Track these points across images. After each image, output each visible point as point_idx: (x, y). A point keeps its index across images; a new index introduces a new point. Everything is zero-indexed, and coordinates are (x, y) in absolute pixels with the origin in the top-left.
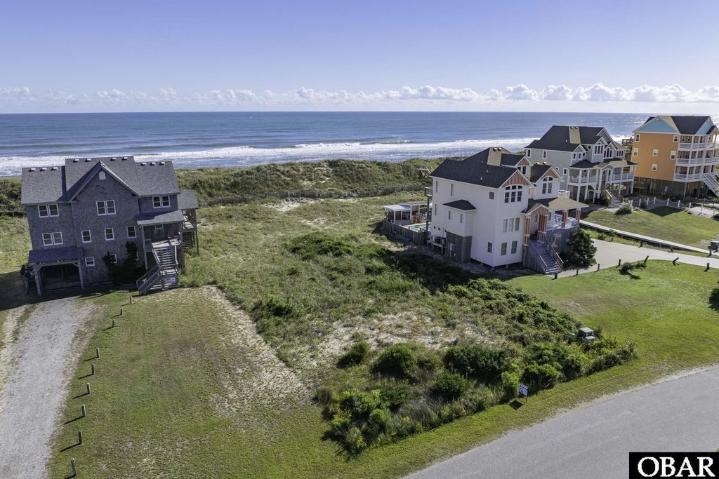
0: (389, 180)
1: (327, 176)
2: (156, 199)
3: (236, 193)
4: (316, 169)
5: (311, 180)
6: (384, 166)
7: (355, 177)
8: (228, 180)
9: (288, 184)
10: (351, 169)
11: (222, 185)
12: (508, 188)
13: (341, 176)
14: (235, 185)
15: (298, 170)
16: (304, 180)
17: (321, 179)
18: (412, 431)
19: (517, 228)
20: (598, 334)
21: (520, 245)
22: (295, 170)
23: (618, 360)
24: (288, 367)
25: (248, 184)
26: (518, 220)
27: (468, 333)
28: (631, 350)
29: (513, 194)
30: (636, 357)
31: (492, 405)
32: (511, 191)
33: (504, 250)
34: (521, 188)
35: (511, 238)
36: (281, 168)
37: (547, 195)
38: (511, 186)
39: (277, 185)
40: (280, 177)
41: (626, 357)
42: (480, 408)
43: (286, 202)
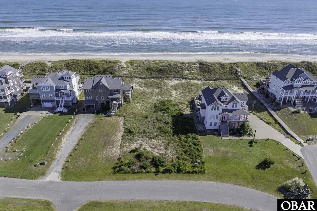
0: (221, 74)
1: (196, 69)
2: (115, 90)
3: (160, 74)
4: (193, 65)
5: (188, 71)
6: (222, 66)
7: (207, 71)
8: (159, 68)
9: (179, 72)
10: (207, 67)
11: (156, 70)
12: (213, 106)
13: (202, 70)
14: (160, 70)
15: (185, 66)
16: (186, 70)
17: (193, 71)
18: (129, 173)
19: (217, 118)
20: (203, 163)
21: (218, 124)
22: (184, 66)
23: (197, 172)
24: (120, 148)
25: (165, 70)
26: (217, 116)
27: (168, 152)
28: (204, 171)
29: (215, 108)
30: (204, 173)
31: (152, 173)
32: (214, 107)
33: (211, 124)
34: (219, 106)
35: (214, 121)
36: (179, 65)
37: (234, 108)
38: (214, 106)
39: (174, 72)
40: (177, 69)
41: (200, 172)
42: (148, 172)
43: (175, 80)
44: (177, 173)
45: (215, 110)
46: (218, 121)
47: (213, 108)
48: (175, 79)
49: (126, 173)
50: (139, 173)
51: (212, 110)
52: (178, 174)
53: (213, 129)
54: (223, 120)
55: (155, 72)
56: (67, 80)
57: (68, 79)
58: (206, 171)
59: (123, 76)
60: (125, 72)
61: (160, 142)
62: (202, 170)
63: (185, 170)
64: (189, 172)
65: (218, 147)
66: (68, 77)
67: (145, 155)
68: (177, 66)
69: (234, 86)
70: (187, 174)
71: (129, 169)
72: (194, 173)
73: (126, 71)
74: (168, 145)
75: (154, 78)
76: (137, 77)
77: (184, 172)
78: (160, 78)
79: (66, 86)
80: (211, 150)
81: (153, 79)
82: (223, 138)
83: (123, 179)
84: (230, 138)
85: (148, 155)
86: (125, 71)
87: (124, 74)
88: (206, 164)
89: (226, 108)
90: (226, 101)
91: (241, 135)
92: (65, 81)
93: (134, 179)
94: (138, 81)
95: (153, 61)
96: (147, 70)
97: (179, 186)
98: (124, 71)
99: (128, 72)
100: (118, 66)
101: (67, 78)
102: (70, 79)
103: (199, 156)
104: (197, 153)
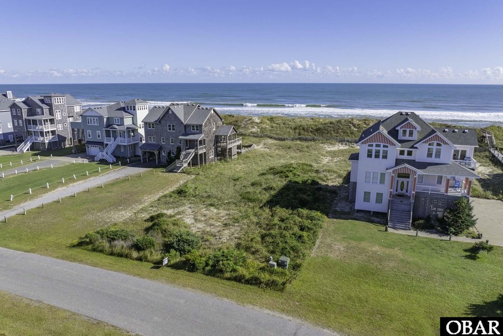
3: (315, 134)
8: (317, 126)
9: (352, 133)
11: (310, 129)
12: (372, 146)
14: (318, 130)
15: (369, 124)
18: (101, 251)
19: (382, 181)
20: (296, 267)
21: (386, 198)
22: (366, 124)
23: (261, 283)
24: (135, 213)
25: (327, 130)
26: (383, 175)
27: (226, 232)
28: (284, 284)
29: (378, 152)
30: (282, 290)
31: (148, 261)
32: (374, 149)
33: (367, 196)
34: (387, 147)
35: (375, 189)
36: (356, 122)
37: (433, 159)
38: (374, 144)
39: (344, 133)
40: (350, 128)
41: (271, 285)
42: (140, 259)
43: (340, 145)
44: (207, 275)
45: (377, 156)
46: (386, 190)
47: (370, 151)
48: (342, 144)
49: (94, 250)
50: (120, 255)
51: (370, 156)
53: (374, 212)
54: (404, 191)
55: (308, 131)
56: (129, 111)
57: (131, 109)
58: (288, 286)
59: (249, 135)
60: (254, 130)
61: (223, 213)
62: (280, 280)
63: (234, 270)
64: (239, 279)
65: (364, 244)
66: (131, 107)
67: (164, 227)
68: (352, 123)
70: (233, 282)
71: (106, 244)
72: (251, 284)
73: (256, 127)
74: (236, 220)
75: (300, 139)
76: (271, 138)
77: (228, 275)
78: (314, 140)
79: (122, 119)
80: (340, 246)
81: (298, 142)
82: (390, 230)
83: (74, 260)
84: (412, 232)
85: (171, 228)
86: (254, 128)
87: (252, 132)
88: (303, 273)
89: (409, 158)
90: (410, 138)
91: (447, 230)
92: (126, 112)
93: (95, 265)
94: (270, 143)
95: (312, 119)
96: (295, 129)
97: (182, 301)
98: (253, 127)
99: (259, 130)
100: (246, 120)
101: (129, 108)
102: (134, 110)
103: (294, 250)
104: (294, 242)
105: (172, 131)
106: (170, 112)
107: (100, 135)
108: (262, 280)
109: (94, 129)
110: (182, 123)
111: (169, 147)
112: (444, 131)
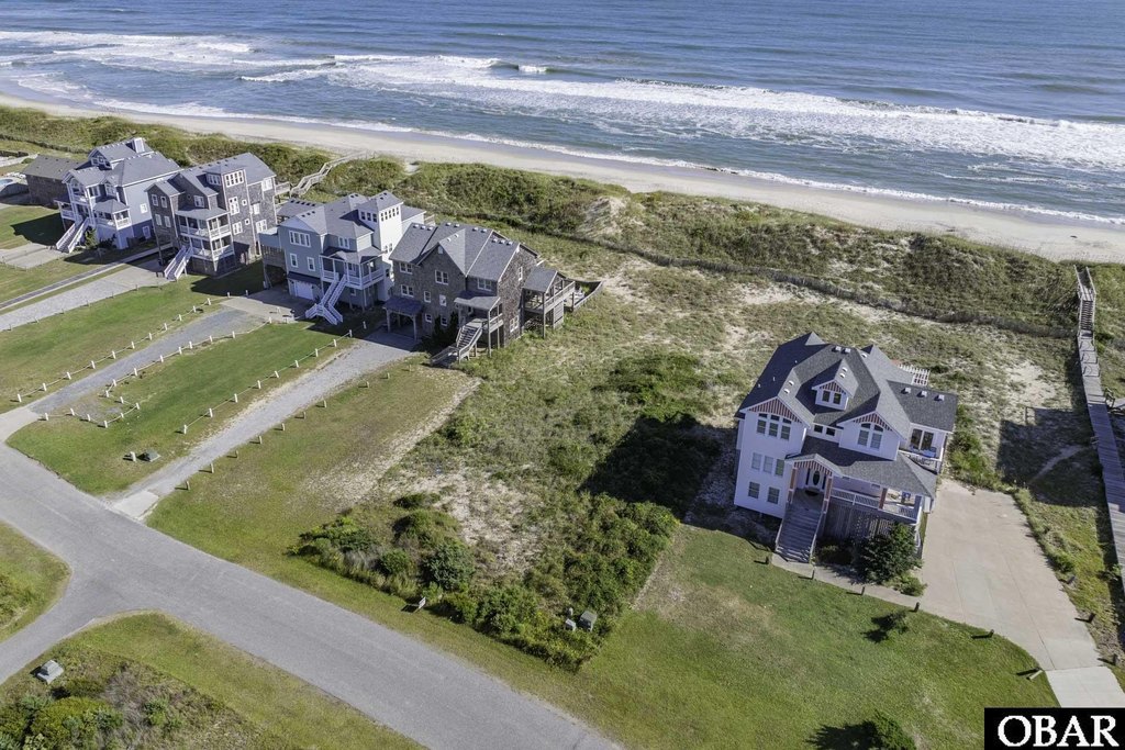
0: (993, 298)
1: (888, 261)
2: (481, 280)
3: (731, 254)
4: (880, 244)
5: (851, 262)
6: (1017, 265)
7: (934, 276)
8: (737, 232)
9: (806, 261)
10: (939, 260)
11: (725, 240)
13: (912, 267)
14: (739, 244)
15: (845, 242)
16: (840, 259)
17: (872, 265)
18: (333, 568)
19: (779, 472)
20: (604, 630)
21: (783, 498)
23: (548, 656)
24: (379, 481)
25: (756, 246)
26: (780, 464)
27: (515, 543)
28: (579, 662)
29: (774, 427)
30: (575, 671)
31: (398, 595)
32: (769, 421)
33: (754, 490)
34: (790, 422)
35: (767, 481)
36: (820, 232)
37: (867, 449)
38: (769, 415)
39: (790, 258)
40: (805, 247)
41: (562, 660)
42: (387, 590)
43: (776, 289)
44: (477, 631)
45: (773, 433)
46: (783, 485)
47: (762, 424)
48: (781, 287)
49: (323, 565)
50: (360, 579)
51: (761, 430)
52: (480, 635)
54: (819, 486)
55: (717, 244)
56: (366, 221)
57: (369, 219)
58: (584, 665)
59: (599, 244)
60: (610, 231)
61: (516, 496)
62: (573, 654)
63: (514, 630)
64: (519, 645)
65: (720, 592)
66: (369, 214)
67: (423, 528)
68: (811, 237)
69: (1027, 363)
70: (512, 648)
71: (339, 558)
72: (535, 656)
73: (615, 225)
74: (532, 519)
75: (701, 266)
76: (642, 255)
77: (506, 635)
78: (725, 270)
79: (353, 242)
80: (679, 594)
81: (695, 272)
82: (776, 560)
83: (296, 583)
84: (809, 569)
85: (433, 530)
86: (611, 225)
87: (605, 237)
88: (613, 642)
89: (829, 438)
90: (836, 406)
91: (866, 573)
92: (360, 223)
93: (326, 597)
94: (637, 269)
95: (735, 206)
96: (694, 234)
97: (442, 677)
98: (608, 224)
99: (620, 231)
100: (597, 203)
101: (366, 217)
102: (375, 220)
103: (606, 599)
104: (610, 582)
105: (442, 283)
106: (440, 251)
107: (313, 263)
108: (551, 653)
109: (302, 252)
110: (461, 273)
111: (437, 309)
112: (903, 392)
